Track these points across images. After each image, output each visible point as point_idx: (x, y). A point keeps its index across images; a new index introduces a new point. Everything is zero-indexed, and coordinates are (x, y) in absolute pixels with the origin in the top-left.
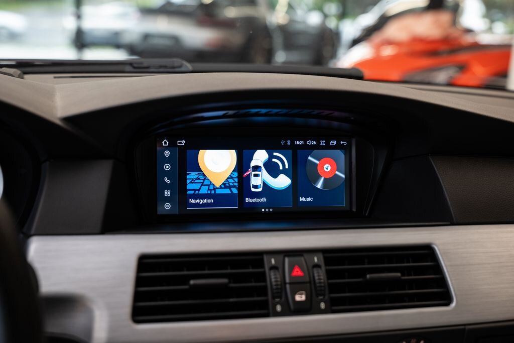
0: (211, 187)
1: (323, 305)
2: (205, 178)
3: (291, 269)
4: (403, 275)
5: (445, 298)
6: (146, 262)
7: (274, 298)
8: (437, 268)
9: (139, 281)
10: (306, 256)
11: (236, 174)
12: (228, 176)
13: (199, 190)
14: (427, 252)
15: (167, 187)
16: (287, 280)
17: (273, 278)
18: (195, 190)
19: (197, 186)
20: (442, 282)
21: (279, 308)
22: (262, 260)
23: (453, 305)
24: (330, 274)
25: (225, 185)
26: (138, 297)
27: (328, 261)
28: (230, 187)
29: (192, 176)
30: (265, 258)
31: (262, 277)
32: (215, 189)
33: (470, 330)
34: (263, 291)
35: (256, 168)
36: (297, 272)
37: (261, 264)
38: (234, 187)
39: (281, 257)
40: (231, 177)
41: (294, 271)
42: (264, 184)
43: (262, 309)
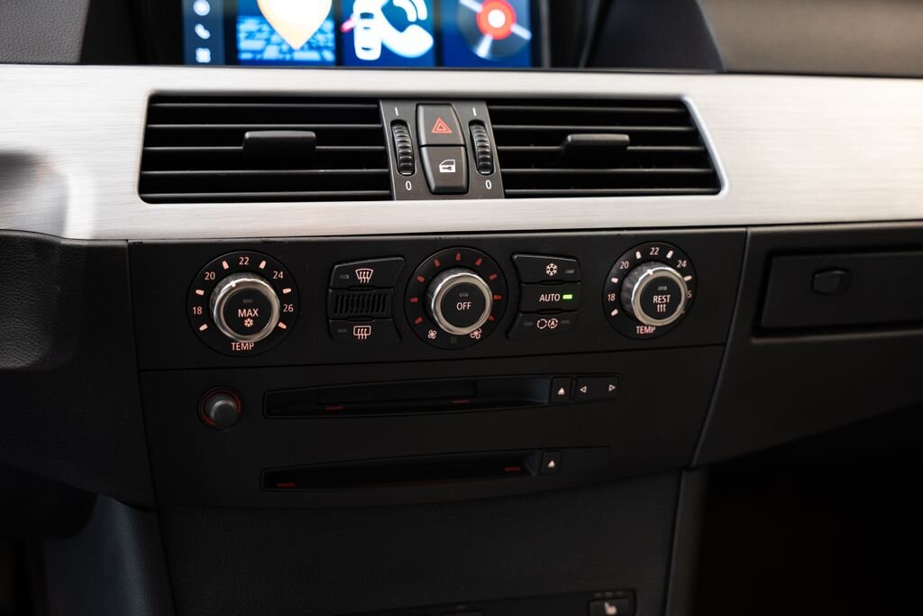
0: (285, 48)
1: (489, 185)
2: (272, 31)
3: (428, 128)
4: (632, 143)
5: (709, 182)
6: (160, 107)
7: (400, 170)
8: (695, 136)
9: (150, 137)
10: (457, 105)
11: (330, 26)
12: (315, 29)
13: (261, 52)
14: (677, 110)
15: (204, 44)
16: (423, 142)
17: (393, 137)
18: (254, 52)
19: (256, 44)
20: (703, 158)
22: (377, 112)
23: (724, 192)
24: (500, 137)
25: (311, 46)
26: (147, 161)
27: (495, 117)
28: (319, 49)
29: (246, 26)
30: (383, 107)
31: (379, 137)
32: (291, 51)
33: (756, 236)
35: (366, 15)
37: (376, 117)
38: (327, 48)
39: (412, 104)
40: (321, 31)
43: (379, 188)
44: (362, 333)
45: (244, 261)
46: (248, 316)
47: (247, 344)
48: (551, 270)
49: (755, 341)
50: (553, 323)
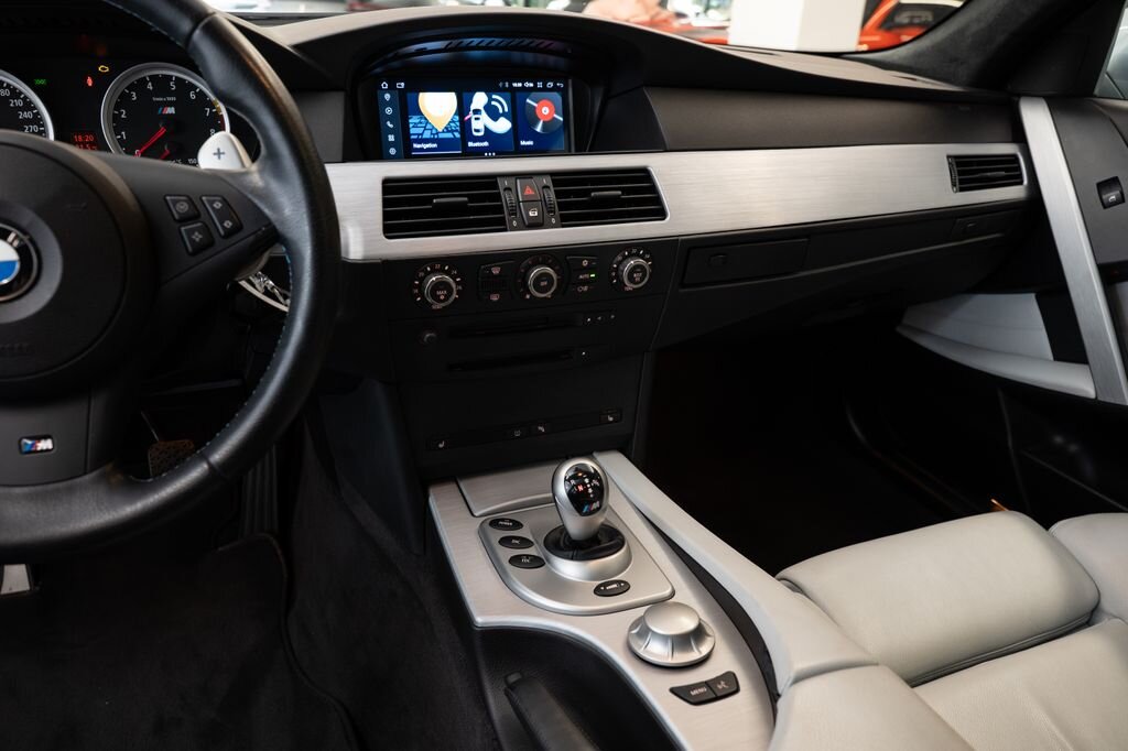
0: (434, 132)
1: (553, 221)
2: (427, 122)
3: (523, 190)
4: (623, 194)
5: (661, 214)
6: (389, 186)
7: (510, 215)
8: (653, 189)
9: (386, 203)
10: (535, 178)
11: (457, 118)
12: (449, 120)
13: (422, 134)
14: (644, 174)
15: (391, 131)
16: (521, 199)
17: (507, 198)
18: (418, 135)
19: (420, 130)
20: (658, 200)
21: (515, 224)
22: (496, 182)
23: (668, 218)
24: (558, 194)
25: (447, 130)
26: (386, 216)
27: (555, 183)
28: (452, 131)
29: (414, 120)
30: (498, 180)
31: (497, 197)
32: (437, 133)
33: (682, 240)
34: (500, 209)
35: (477, 112)
36: (529, 192)
37: (495, 186)
38: (456, 131)
39: (514, 179)
40: (452, 121)
41: (527, 190)
42: (486, 128)
43: (500, 225)
44: (495, 298)
45: (438, 266)
46: (442, 294)
47: (438, 306)
48: (585, 263)
49: (682, 291)
50: (586, 288)
